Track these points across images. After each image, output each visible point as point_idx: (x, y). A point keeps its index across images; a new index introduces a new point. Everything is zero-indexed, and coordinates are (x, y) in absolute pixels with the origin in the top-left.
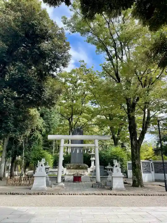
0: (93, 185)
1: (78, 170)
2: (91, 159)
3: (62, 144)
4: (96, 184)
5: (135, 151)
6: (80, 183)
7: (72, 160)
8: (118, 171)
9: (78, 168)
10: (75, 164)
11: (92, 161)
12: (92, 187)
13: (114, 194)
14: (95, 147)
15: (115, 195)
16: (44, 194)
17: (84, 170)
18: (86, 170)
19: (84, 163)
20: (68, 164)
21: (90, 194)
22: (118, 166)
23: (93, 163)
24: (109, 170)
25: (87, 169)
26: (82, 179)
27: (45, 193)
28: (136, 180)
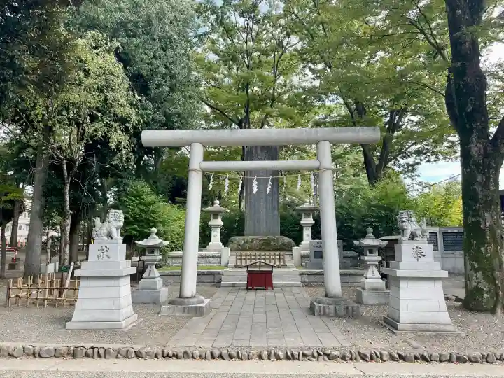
0: (312, 304)
1: (263, 253)
2: (302, 222)
3: (197, 161)
4: (325, 300)
5: (479, 179)
6: (269, 293)
7: (248, 226)
8: (419, 253)
9: (266, 246)
10: (255, 237)
11: (305, 229)
12: (311, 310)
13: (416, 358)
14: (318, 169)
15: (424, 359)
16: (99, 356)
17: (282, 253)
18: (287, 253)
19: (282, 233)
20: (237, 238)
21: (304, 355)
22: (419, 233)
23: (307, 233)
24: (371, 252)
25: (291, 251)
26: (274, 279)
27: (102, 351)
28: (484, 286)
